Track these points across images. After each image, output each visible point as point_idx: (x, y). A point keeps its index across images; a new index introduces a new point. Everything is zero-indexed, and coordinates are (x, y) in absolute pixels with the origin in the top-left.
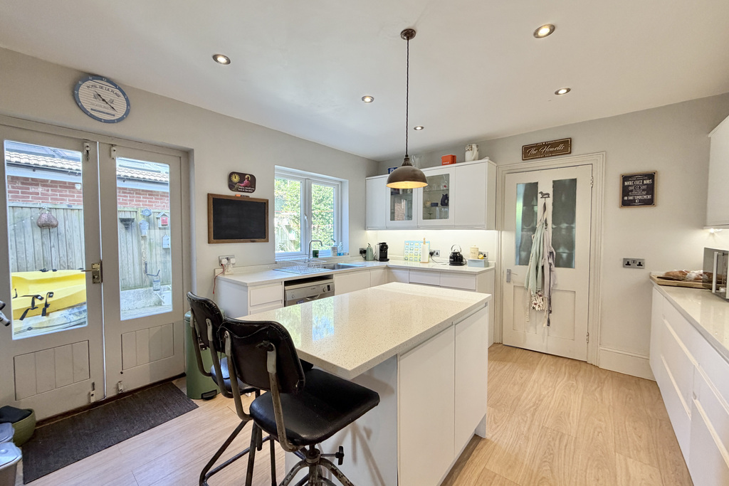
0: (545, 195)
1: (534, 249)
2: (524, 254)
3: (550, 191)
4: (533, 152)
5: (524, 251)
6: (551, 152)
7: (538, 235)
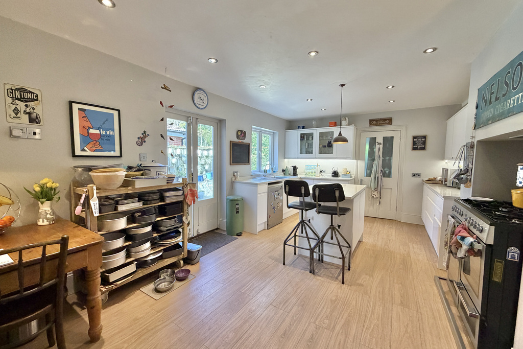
0: (379, 144)
1: (374, 169)
2: (369, 171)
3: (382, 141)
4: (374, 122)
5: (369, 170)
6: (383, 123)
7: (376, 162)
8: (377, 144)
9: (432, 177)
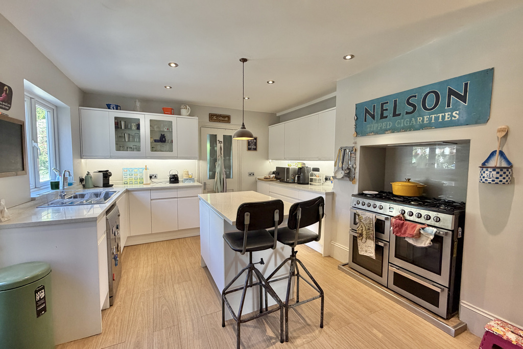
0: (220, 142)
2: (212, 173)
3: (222, 140)
4: (215, 118)
6: (223, 120)
7: (218, 162)
8: (218, 142)
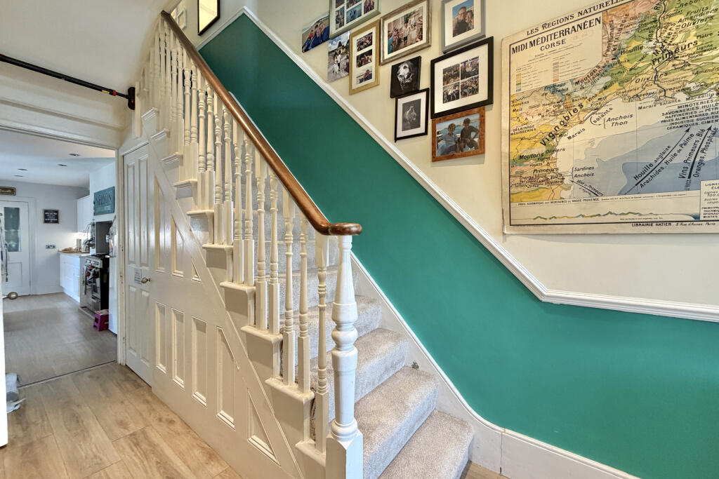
3: (3, 212)
9: (68, 247)
